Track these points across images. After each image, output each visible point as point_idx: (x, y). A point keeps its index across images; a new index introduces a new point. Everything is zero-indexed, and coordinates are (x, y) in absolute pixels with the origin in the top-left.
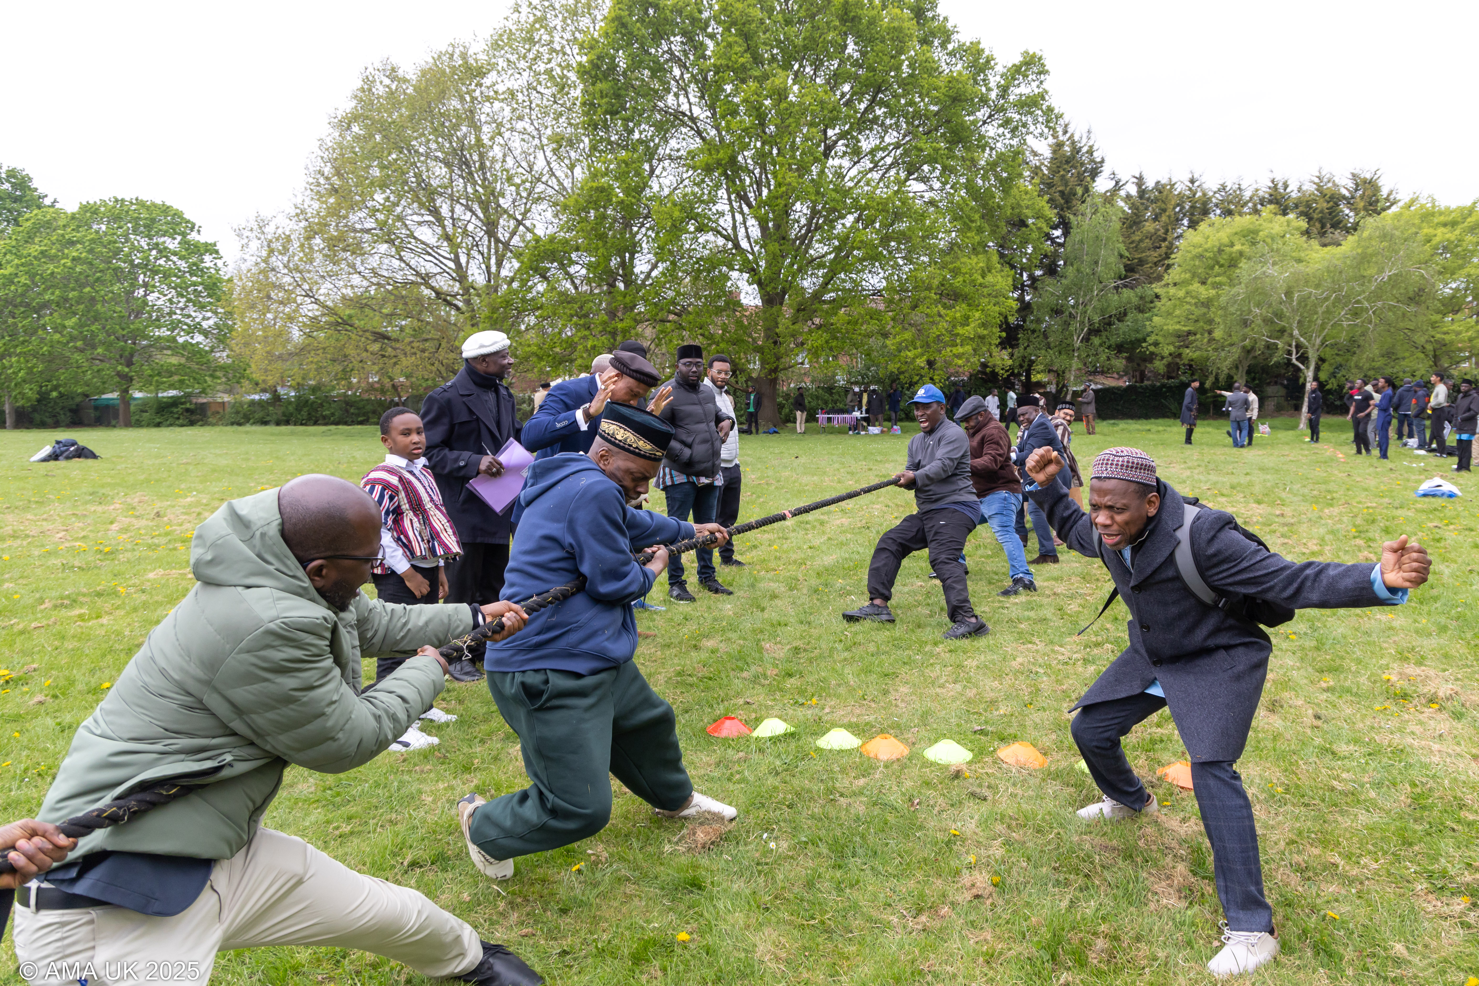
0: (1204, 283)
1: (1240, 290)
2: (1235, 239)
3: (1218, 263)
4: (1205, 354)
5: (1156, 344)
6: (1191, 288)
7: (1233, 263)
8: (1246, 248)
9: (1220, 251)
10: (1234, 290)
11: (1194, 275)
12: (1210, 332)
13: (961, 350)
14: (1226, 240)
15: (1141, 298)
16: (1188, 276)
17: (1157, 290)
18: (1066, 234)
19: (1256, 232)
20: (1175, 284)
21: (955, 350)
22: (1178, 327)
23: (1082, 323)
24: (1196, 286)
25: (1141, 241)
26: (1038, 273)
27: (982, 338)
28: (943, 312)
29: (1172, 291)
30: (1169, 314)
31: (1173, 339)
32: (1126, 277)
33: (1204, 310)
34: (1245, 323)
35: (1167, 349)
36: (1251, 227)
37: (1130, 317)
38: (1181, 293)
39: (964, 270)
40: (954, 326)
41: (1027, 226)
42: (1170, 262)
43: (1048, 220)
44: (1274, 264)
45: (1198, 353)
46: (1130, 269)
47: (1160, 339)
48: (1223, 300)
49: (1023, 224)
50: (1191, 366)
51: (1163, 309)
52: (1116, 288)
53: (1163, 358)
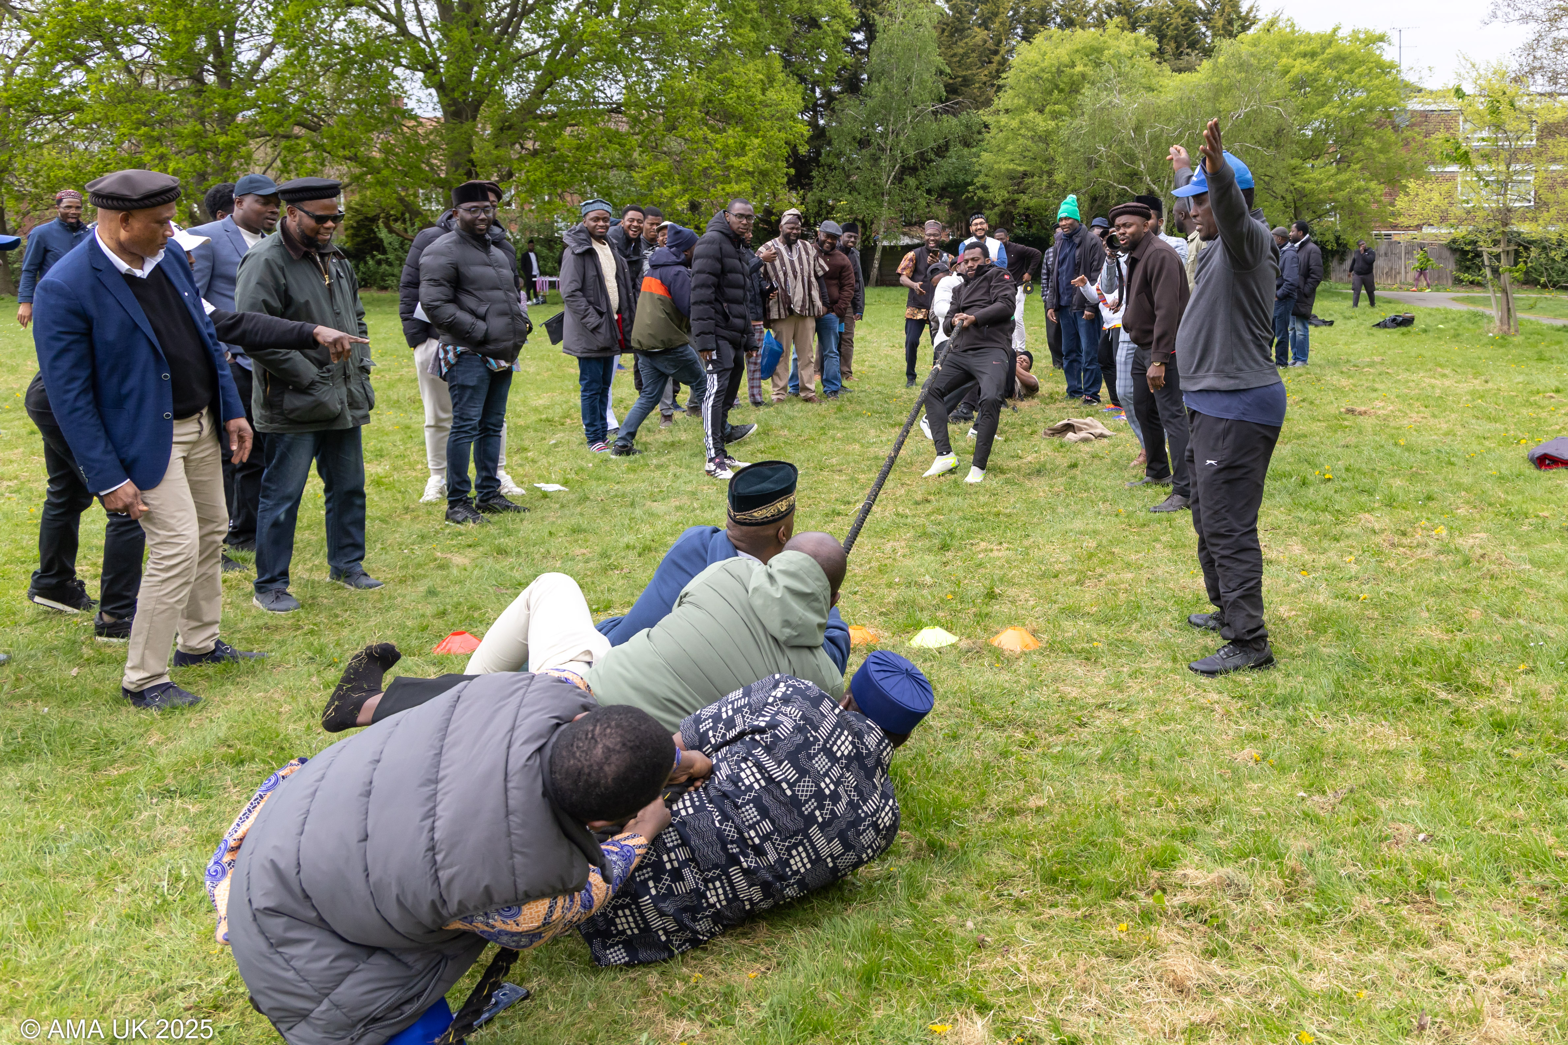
0: (1041, 111)
1: (1083, 122)
2: (1077, 58)
3: (1057, 87)
4: (1044, 201)
5: (984, 187)
6: (1025, 117)
7: (1074, 88)
8: (1089, 70)
9: (1060, 72)
10: (1077, 122)
11: (1029, 100)
12: (1050, 174)
13: (736, 188)
14: (1066, 59)
15: (968, 127)
16: (1022, 101)
17: (985, 118)
18: (871, 38)
19: (1100, 51)
20: (1007, 111)
21: (728, 189)
22: (1012, 166)
23: (893, 158)
24: (1032, 115)
25: (966, 54)
26: (836, 88)
27: (764, 174)
28: (711, 136)
29: (1004, 119)
30: (1001, 150)
31: (1007, 182)
32: (947, 100)
33: (1042, 145)
34: (1091, 164)
35: (999, 195)
36: (1095, 43)
37: (952, 151)
38: (1015, 124)
39: (737, 83)
40: (726, 157)
41: (820, 27)
42: (1001, 82)
43: (847, 22)
44: (1120, 92)
45: (1035, 200)
46: (952, 90)
47: (991, 181)
48: (1064, 133)
49: (813, 23)
50: (1027, 216)
51: (993, 142)
52: (935, 113)
53: (995, 205)
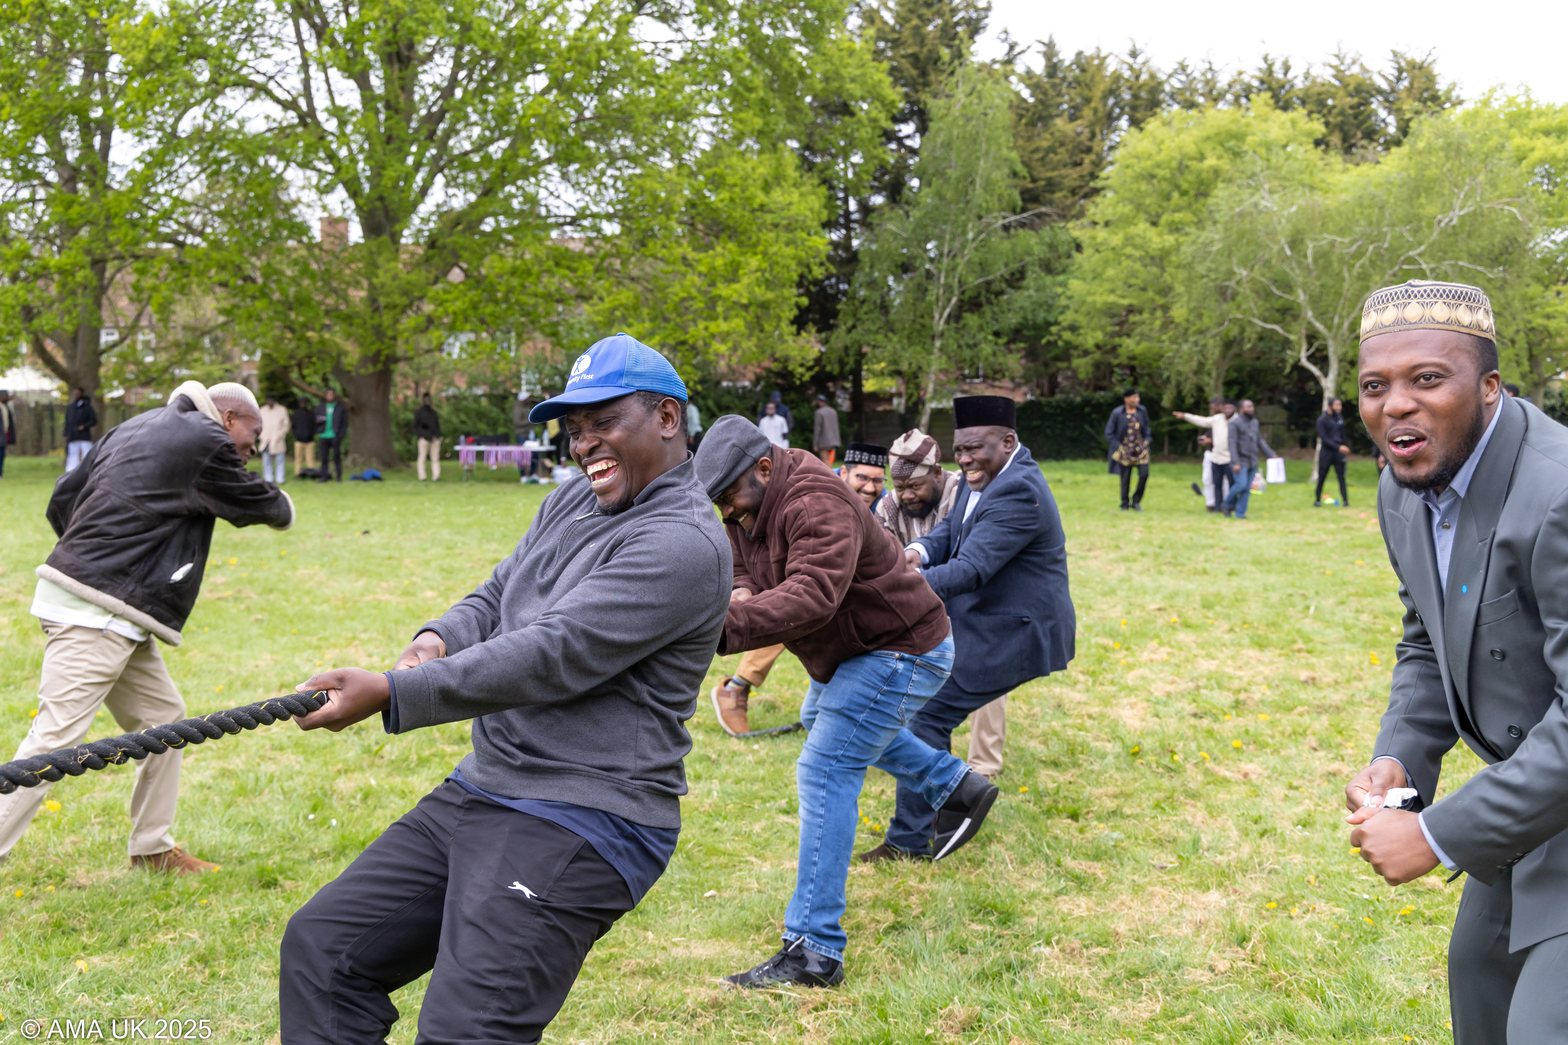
0: (1154, 224)
1: (1213, 235)
2: (1207, 148)
3: (1177, 187)
4: (1155, 347)
5: (1073, 328)
6: (1132, 230)
7: (1203, 190)
8: (1225, 164)
9: (1182, 168)
10: (1204, 236)
11: (1139, 207)
12: (1166, 308)
14: (1191, 149)
15: (1052, 247)
16: (1128, 209)
17: (1076, 233)
18: (922, 129)
19: (1240, 137)
20: (1107, 224)
22: (1111, 298)
23: (949, 288)
24: (1142, 227)
25: (1051, 150)
26: (878, 200)
27: (764, 306)
29: (1102, 234)
30: (1097, 276)
31: (1105, 321)
32: (1024, 210)
33: (1155, 270)
34: (1224, 294)
35: (1091, 338)
36: (1234, 128)
37: (1030, 280)
38: (1117, 240)
41: (852, 114)
42: (1098, 184)
43: (887, 105)
44: (1271, 192)
45: (1144, 345)
46: (1030, 197)
47: (1082, 320)
48: (1187, 250)
49: (845, 110)
50: (1132, 369)
51: (1086, 266)
52: (1006, 228)
53: (1086, 353)
